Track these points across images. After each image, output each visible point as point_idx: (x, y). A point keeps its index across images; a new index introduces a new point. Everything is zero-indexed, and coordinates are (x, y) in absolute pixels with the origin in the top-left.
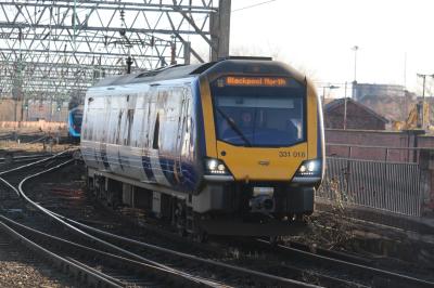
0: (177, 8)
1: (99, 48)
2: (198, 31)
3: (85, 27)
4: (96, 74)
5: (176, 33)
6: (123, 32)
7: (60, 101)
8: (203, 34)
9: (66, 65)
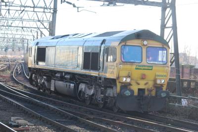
0: (39, 21)
1: (14, 32)
2: (45, 28)
3: (11, 26)
4: (13, 40)
5: (39, 28)
6: (22, 28)
7: (2, 49)
8: (47, 29)
9: (4, 38)
